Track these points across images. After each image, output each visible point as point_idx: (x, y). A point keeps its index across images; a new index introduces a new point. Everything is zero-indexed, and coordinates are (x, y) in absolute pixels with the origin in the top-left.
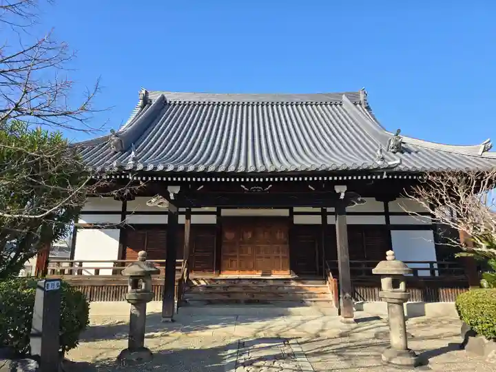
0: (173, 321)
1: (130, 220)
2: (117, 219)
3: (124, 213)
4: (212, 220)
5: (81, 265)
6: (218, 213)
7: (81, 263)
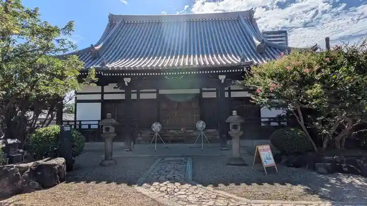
0: (130, 150)
1: (106, 97)
2: (99, 97)
3: (103, 93)
4: (154, 96)
5: (80, 123)
6: (157, 92)
7: (80, 121)
